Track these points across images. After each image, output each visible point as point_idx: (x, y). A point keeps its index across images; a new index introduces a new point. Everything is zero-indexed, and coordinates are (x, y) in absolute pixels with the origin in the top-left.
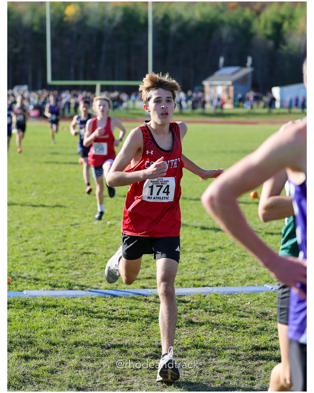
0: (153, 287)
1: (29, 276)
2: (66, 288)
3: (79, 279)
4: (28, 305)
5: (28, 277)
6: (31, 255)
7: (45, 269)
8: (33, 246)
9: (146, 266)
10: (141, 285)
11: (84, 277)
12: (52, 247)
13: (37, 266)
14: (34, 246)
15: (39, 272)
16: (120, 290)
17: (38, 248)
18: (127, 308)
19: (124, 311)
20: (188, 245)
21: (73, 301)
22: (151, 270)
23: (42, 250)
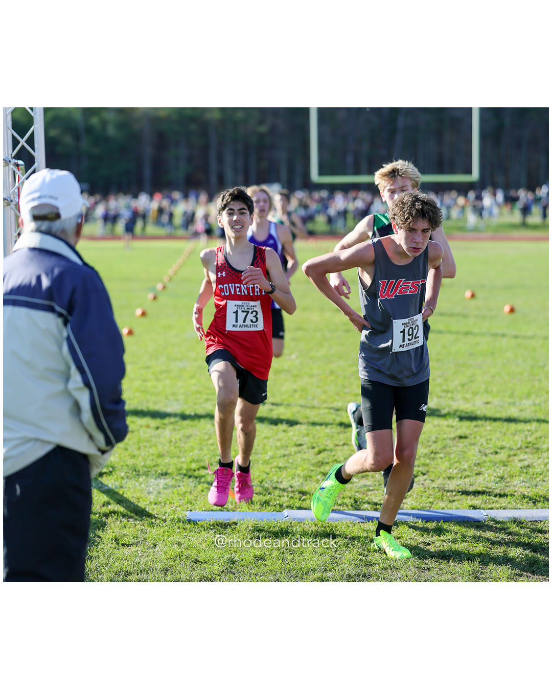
0: (490, 506)
1: (291, 487)
2: (350, 507)
3: (370, 493)
4: (291, 533)
5: (290, 489)
6: (293, 453)
7: (316, 476)
8: (295, 439)
9: (477, 472)
10: (470, 504)
11: (377, 490)
12: (326, 441)
13: (303, 471)
14: (298, 440)
15: (306, 480)
16: (436, 510)
17: (303, 442)
18: (449, 540)
19: (443, 546)
20: (543, 439)
21: (362, 527)
22: (484, 480)
23: (309, 445)
